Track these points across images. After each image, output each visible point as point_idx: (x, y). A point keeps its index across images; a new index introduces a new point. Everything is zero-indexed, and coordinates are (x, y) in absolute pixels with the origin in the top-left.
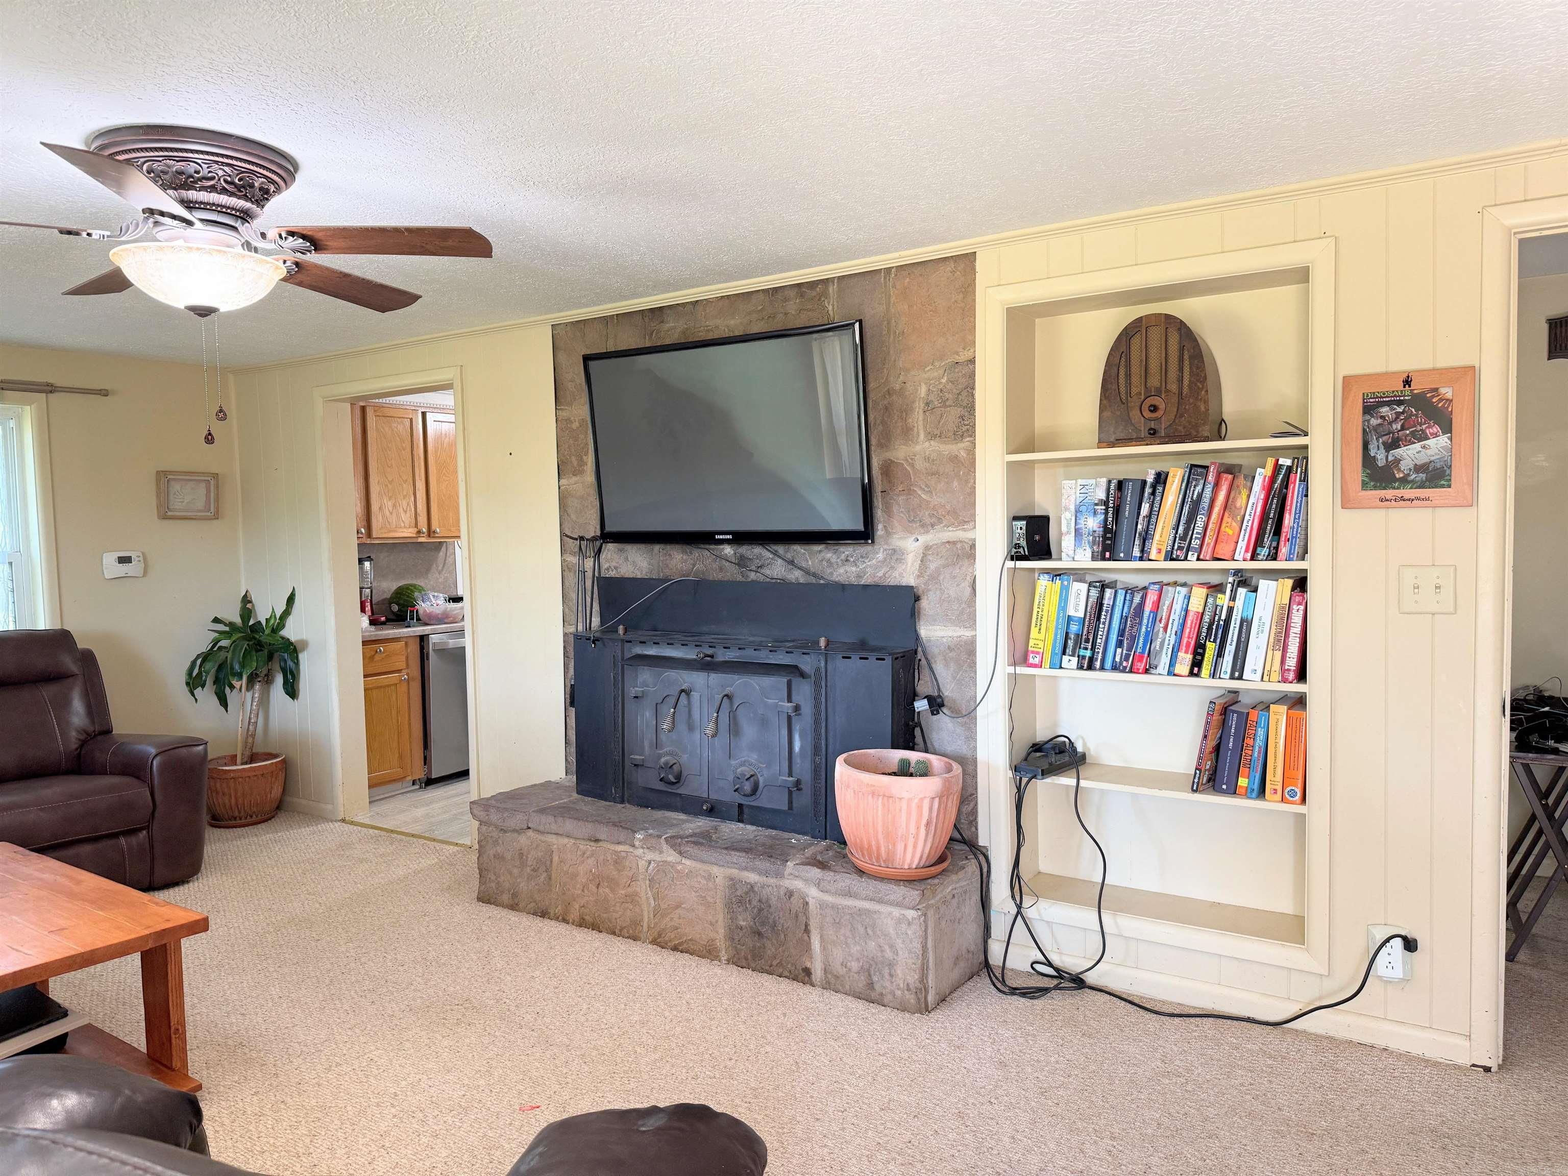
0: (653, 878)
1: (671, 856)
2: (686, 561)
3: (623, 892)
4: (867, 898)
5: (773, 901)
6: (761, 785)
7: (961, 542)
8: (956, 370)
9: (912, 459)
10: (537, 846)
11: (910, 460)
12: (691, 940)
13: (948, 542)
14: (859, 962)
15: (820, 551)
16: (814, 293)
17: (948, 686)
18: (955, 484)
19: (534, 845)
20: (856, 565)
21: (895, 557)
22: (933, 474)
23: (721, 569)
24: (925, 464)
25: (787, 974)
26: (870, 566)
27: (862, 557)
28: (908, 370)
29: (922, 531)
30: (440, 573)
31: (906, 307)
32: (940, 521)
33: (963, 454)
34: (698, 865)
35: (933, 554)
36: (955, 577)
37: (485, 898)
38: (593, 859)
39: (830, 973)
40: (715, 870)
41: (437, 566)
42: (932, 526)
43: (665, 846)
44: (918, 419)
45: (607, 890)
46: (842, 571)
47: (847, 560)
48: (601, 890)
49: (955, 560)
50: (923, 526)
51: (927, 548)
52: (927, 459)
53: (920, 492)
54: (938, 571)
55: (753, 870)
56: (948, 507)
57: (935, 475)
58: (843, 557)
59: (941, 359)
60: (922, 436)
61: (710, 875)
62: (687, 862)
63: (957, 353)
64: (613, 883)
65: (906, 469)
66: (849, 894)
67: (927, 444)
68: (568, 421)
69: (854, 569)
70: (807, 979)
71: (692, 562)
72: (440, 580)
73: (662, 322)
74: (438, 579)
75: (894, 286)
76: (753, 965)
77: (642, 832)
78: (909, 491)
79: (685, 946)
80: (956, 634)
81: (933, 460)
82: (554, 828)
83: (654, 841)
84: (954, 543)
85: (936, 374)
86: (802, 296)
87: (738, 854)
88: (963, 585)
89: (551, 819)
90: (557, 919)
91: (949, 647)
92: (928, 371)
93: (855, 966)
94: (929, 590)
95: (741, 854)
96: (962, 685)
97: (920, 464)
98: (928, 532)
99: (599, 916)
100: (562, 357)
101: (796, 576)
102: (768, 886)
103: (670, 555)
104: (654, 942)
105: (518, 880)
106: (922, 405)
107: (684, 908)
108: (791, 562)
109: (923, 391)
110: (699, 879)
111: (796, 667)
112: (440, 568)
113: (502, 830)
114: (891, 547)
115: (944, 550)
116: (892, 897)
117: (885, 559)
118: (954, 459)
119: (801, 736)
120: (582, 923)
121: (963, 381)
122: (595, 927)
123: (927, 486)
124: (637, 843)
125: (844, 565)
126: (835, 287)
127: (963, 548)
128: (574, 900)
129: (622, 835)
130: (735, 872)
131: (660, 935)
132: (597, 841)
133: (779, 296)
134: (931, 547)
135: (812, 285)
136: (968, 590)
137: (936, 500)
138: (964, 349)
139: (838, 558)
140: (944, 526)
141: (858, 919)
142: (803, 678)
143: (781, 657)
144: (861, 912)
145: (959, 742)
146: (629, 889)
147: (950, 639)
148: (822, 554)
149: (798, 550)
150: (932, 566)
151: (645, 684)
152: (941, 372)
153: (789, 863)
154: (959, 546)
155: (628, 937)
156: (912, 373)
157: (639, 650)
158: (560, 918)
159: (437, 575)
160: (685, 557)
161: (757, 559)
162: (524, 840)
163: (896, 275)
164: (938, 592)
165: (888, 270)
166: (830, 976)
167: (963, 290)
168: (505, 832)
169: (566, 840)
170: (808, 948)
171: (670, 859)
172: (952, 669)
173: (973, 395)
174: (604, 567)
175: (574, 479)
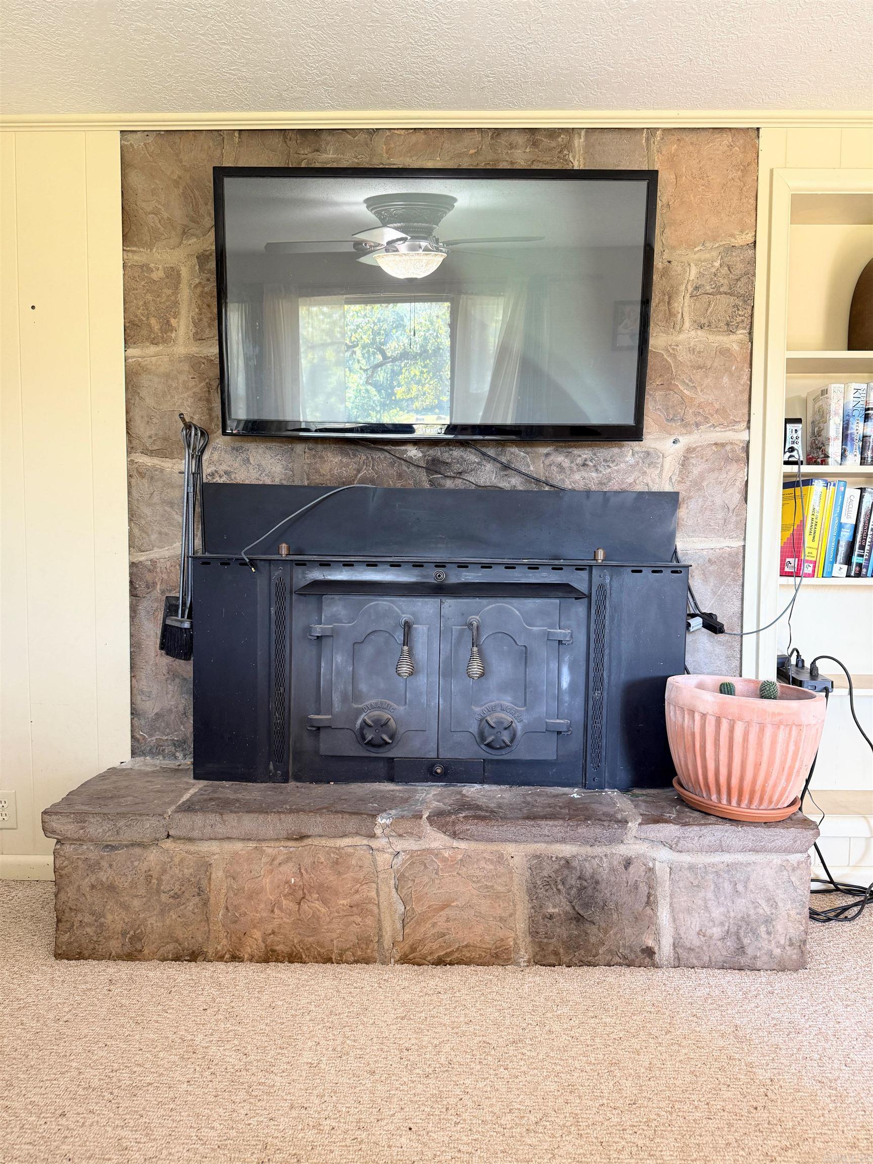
0: (403, 875)
1: (436, 840)
2: (347, 465)
3: (345, 902)
5: (604, 873)
6: (519, 733)
7: (731, 443)
8: (734, 254)
9: (673, 349)
10: (182, 861)
11: (671, 351)
12: (467, 946)
13: (716, 444)
14: (724, 925)
15: (547, 455)
16: (553, 144)
17: (707, 603)
18: (726, 379)
19: (177, 860)
20: (597, 470)
21: (648, 461)
22: (699, 367)
24: (689, 355)
25: (617, 959)
26: (617, 471)
27: (606, 461)
28: (673, 248)
29: (685, 432)
31: (673, 176)
32: (706, 420)
33: (736, 347)
34: (481, 846)
35: (697, 457)
36: (721, 483)
38: (291, 864)
39: (682, 946)
40: (510, 849)
42: (697, 425)
43: (428, 829)
44: (684, 305)
45: (317, 905)
46: (577, 476)
47: (584, 465)
48: (305, 906)
49: (722, 463)
50: (686, 425)
51: (690, 450)
52: (692, 350)
53: (681, 388)
54: (702, 477)
55: (574, 840)
56: (717, 406)
57: (701, 368)
58: (579, 461)
59: (714, 240)
60: (687, 324)
61: (501, 856)
62: (463, 845)
63: (733, 236)
64: (324, 892)
65: (667, 361)
67: (693, 333)
68: (145, 267)
69: (594, 475)
70: (647, 960)
71: (355, 466)
75: (659, 151)
76: (566, 959)
77: (384, 815)
78: (669, 387)
79: (456, 955)
80: (719, 546)
81: (699, 352)
82: (221, 830)
83: (408, 824)
84: (723, 445)
85: (708, 256)
86: (535, 144)
87: (551, 823)
88: (731, 491)
89: (213, 818)
90: (221, 958)
91: (710, 561)
92: (698, 251)
93: (717, 931)
94: (690, 498)
95: (556, 823)
96: (724, 601)
97: (684, 356)
98: (690, 433)
99: (301, 941)
101: (515, 482)
102: (594, 858)
104: (405, 960)
106: (690, 289)
107: (457, 906)
108: (506, 467)
109: (694, 272)
110: (482, 864)
111: (568, 585)
113: (107, 846)
114: (644, 449)
115: (710, 453)
117: (638, 463)
118: (724, 352)
119: (570, 669)
120: (269, 956)
121: (739, 268)
122: (293, 958)
123: (691, 380)
124: (378, 831)
125: (579, 470)
126: (582, 140)
127: (733, 451)
128: (255, 927)
129: (352, 823)
130: (540, 847)
131: (413, 949)
132: (302, 837)
133: (503, 140)
134: (694, 449)
135: (552, 133)
136: (738, 497)
137: (701, 398)
138: (742, 232)
139: (572, 462)
140: (710, 427)
141: (726, 875)
143: (544, 574)
145: (719, 663)
146: (357, 896)
147: (711, 551)
148: (552, 458)
149: (517, 455)
150: (696, 471)
151: (335, 619)
152: (714, 254)
153: (630, 824)
154: (728, 448)
155: (356, 962)
156: (678, 252)
157: (318, 575)
158: (227, 956)
160: (344, 460)
161: (458, 463)
162: (153, 857)
163: (662, 139)
164: (700, 500)
165: (652, 131)
166: (680, 951)
167: (742, 167)
169: (239, 846)
170: (652, 923)
171: (434, 845)
172: (712, 584)
173: (753, 282)
174: (207, 469)
175: (153, 349)
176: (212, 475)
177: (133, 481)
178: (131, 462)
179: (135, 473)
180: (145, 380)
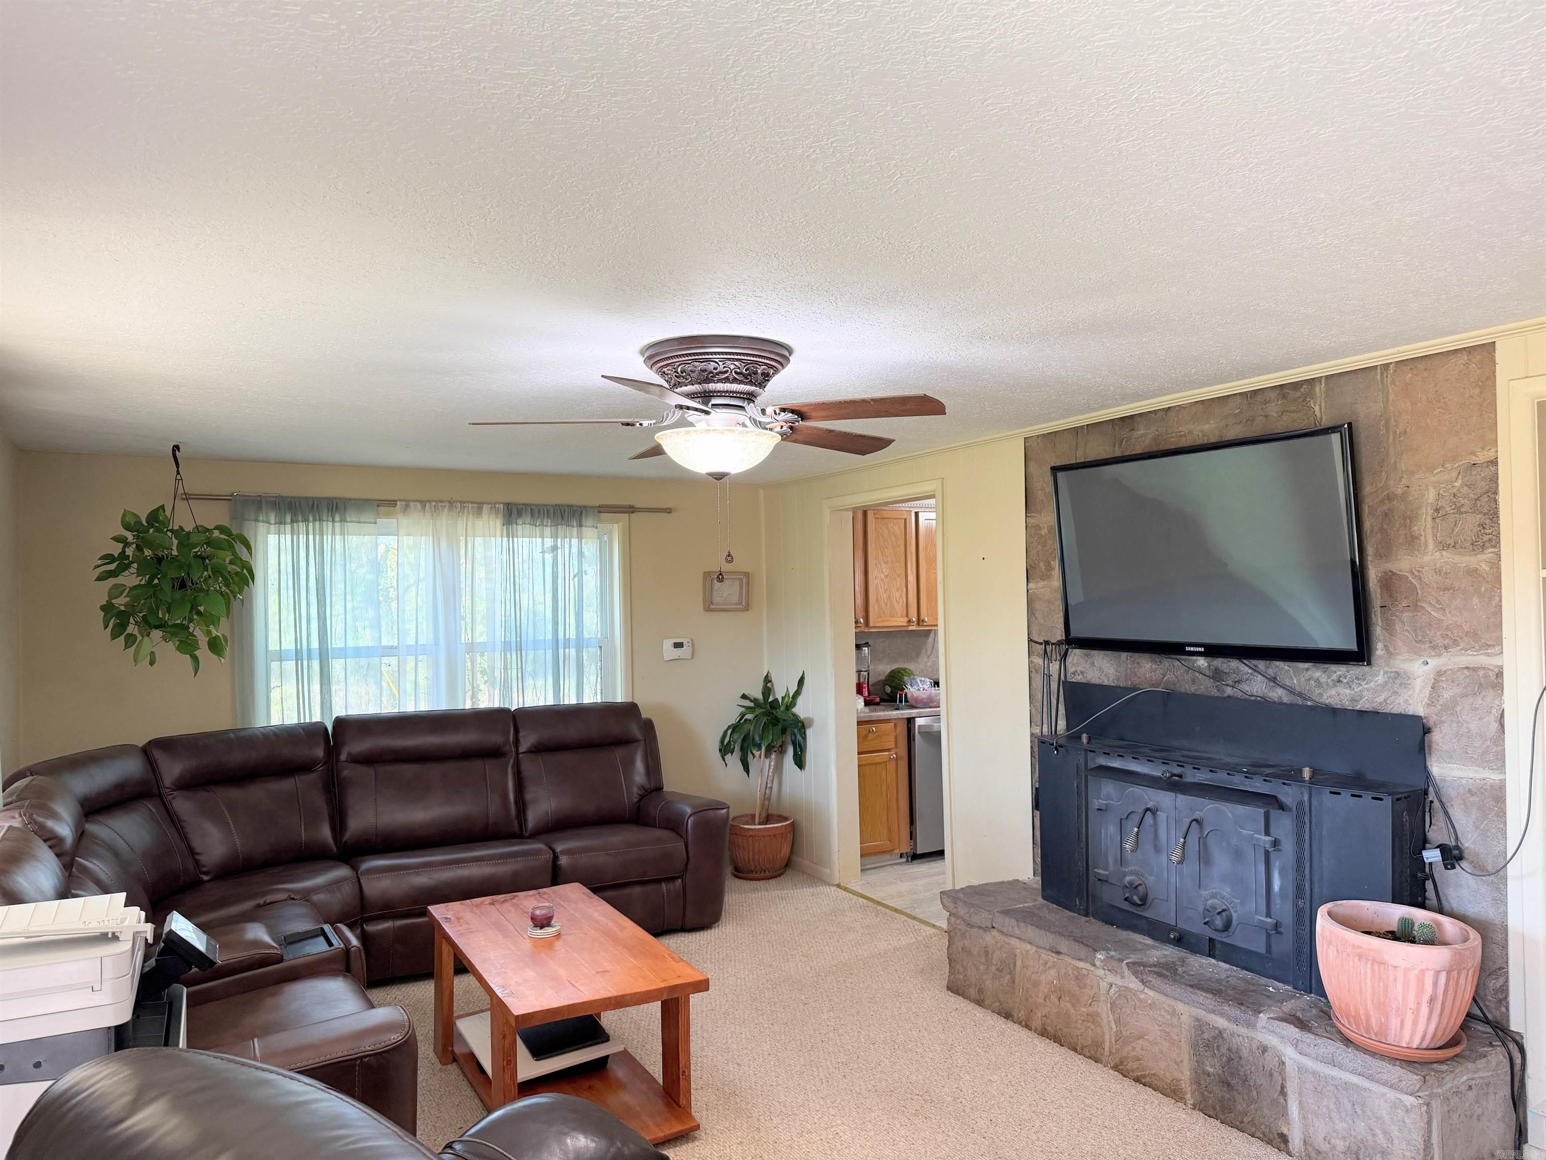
0: (1114, 1002)
1: (1133, 983)
2: (1155, 671)
3: (1084, 1010)
4: (1353, 1072)
5: (1245, 1053)
6: (1234, 922)
7: (1484, 668)
8: (1473, 473)
9: (1418, 571)
10: (1002, 947)
11: (1416, 573)
12: (1154, 1075)
13: (1467, 668)
14: (1345, 1141)
15: (1307, 669)
16: (1298, 394)
17: (1470, 836)
18: (1475, 600)
19: (999, 945)
20: (1350, 687)
21: (1398, 682)
22: (1445, 589)
23: (1193, 681)
24: (1435, 576)
25: (1259, 1134)
26: (1368, 690)
27: (1357, 678)
28: (1412, 473)
29: (1433, 654)
30: (929, 657)
31: (1408, 404)
32: (1455, 643)
33: (1485, 567)
34: (1162, 998)
35: (1447, 681)
36: (1476, 709)
37: (954, 988)
38: (1054, 970)
39: (1311, 1145)
40: (1180, 1007)
41: (926, 651)
42: (1446, 648)
43: (1127, 972)
44: (1425, 526)
45: (1069, 1005)
46: (1333, 692)
47: (1339, 681)
48: (1062, 1003)
49: (1476, 689)
50: (1434, 647)
51: (1440, 673)
52: (1438, 572)
53: (1429, 610)
54: (1454, 702)
55: (1222, 1015)
56: (1467, 628)
57: (1448, 590)
58: (1334, 677)
59: (1454, 459)
60: (1431, 546)
61: (1174, 1011)
62: (1151, 993)
63: (1473, 453)
64: (1075, 1000)
65: (1411, 583)
66: (1332, 1063)
67: (1437, 555)
68: (1038, 527)
69: (1348, 691)
70: (1282, 1145)
71: (1162, 671)
72: (929, 664)
73: (1132, 430)
74: (926, 663)
75: (1393, 383)
76: (1222, 1117)
77: (1103, 952)
78: (1415, 606)
79: (1147, 1079)
80: (1478, 776)
81: (1446, 573)
82: (1017, 932)
83: (1115, 964)
84: (1475, 669)
85: (1447, 477)
86: (1284, 397)
87: (1204, 994)
88: (1487, 719)
89: (1014, 922)
90: (1020, 1023)
91: (1470, 791)
92: (1437, 474)
93: (1340, 1144)
94: (1442, 722)
95: (1207, 995)
96: (1487, 837)
97: (1429, 577)
98: (1440, 655)
99: (1060, 1029)
100: (1032, 467)
101: (1277, 694)
102: (1239, 1036)
103: (1139, 663)
104: (1116, 1068)
105: (984, 977)
106: (1430, 512)
107: (1147, 1040)
108: (1273, 680)
109: (1431, 495)
110: (1163, 1013)
111: (1274, 798)
112: (929, 653)
113: (969, 924)
114: (1393, 670)
115: (1462, 677)
116: (1385, 1077)
117: (1386, 683)
118: (1473, 572)
119: (1280, 873)
120: (1043, 1033)
121: (1483, 486)
122: (1057, 1039)
123: (1438, 602)
124: (1098, 963)
125: (1335, 686)
126: (1323, 386)
127: (1486, 676)
128: (1037, 1008)
129: (1083, 951)
130: (1202, 1013)
131: (1121, 1063)
132: (1058, 953)
133: (1259, 398)
134: (1445, 672)
135: (1296, 386)
136: (1495, 726)
137: (1449, 619)
138: (1483, 448)
139: (1329, 678)
140: (1462, 649)
141: (1344, 1092)
142: (1283, 810)
143: (1258, 784)
144: (1347, 1085)
145: (1485, 904)
146: (1091, 1009)
147: (1471, 781)
148: (1310, 673)
149: (1282, 667)
150: (1447, 695)
151: (1108, 797)
152: (1454, 474)
153: (1261, 1015)
154: (1481, 673)
155: (1090, 1058)
156: (1417, 476)
157: (1102, 761)
158: (1023, 1023)
159: (926, 659)
160: (1154, 667)
161: (1234, 673)
162: (989, 938)
163: (1395, 371)
164: (1454, 725)
165: (1386, 366)
166: (1310, 1149)
167: (1480, 383)
168: (972, 927)
169: (1028, 947)
170: (1284, 1113)
171: (1132, 986)
172: (1474, 817)
173: (1496, 501)
174: (1071, 670)
175: (1042, 583)
176: (1074, 673)
177: (1032, 675)
178: (1030, 662)
179: (1033, 670)
180: (1038, 605)
